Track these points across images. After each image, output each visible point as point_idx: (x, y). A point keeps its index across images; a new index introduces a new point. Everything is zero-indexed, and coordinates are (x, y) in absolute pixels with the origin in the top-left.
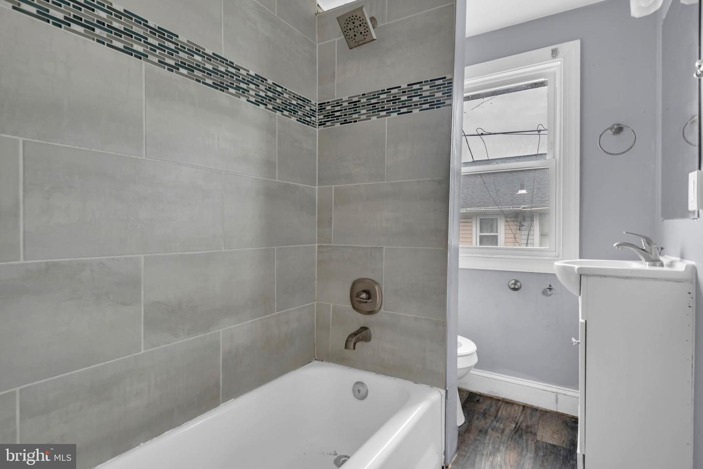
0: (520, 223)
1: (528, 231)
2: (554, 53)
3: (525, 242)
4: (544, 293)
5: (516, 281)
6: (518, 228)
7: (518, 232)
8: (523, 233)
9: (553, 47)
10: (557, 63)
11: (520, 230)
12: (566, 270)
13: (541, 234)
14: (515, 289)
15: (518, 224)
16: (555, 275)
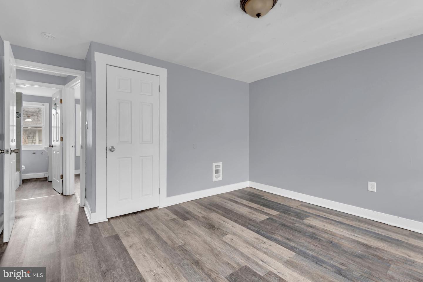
0: (28, 135)
1: (32, 139)
2: (43, 105)
3: (31, 142)
4: (41, 154)
5: (34, 152)
6: (27, 137)
7: (27, 139)
8: (29, 139)
9: (43, 103)
10: (44, 107)
11: (28, 138)
12: (45, 148)
13: (40, 140)
14: (34, 154)
15: (27, 135)
16: (44, 150)
